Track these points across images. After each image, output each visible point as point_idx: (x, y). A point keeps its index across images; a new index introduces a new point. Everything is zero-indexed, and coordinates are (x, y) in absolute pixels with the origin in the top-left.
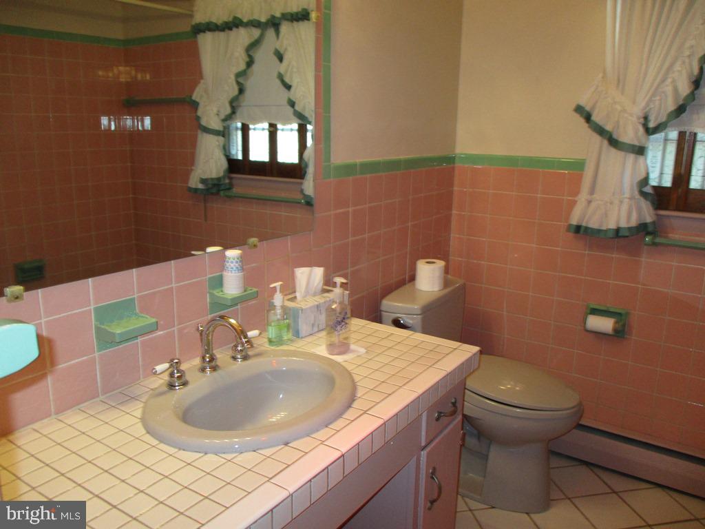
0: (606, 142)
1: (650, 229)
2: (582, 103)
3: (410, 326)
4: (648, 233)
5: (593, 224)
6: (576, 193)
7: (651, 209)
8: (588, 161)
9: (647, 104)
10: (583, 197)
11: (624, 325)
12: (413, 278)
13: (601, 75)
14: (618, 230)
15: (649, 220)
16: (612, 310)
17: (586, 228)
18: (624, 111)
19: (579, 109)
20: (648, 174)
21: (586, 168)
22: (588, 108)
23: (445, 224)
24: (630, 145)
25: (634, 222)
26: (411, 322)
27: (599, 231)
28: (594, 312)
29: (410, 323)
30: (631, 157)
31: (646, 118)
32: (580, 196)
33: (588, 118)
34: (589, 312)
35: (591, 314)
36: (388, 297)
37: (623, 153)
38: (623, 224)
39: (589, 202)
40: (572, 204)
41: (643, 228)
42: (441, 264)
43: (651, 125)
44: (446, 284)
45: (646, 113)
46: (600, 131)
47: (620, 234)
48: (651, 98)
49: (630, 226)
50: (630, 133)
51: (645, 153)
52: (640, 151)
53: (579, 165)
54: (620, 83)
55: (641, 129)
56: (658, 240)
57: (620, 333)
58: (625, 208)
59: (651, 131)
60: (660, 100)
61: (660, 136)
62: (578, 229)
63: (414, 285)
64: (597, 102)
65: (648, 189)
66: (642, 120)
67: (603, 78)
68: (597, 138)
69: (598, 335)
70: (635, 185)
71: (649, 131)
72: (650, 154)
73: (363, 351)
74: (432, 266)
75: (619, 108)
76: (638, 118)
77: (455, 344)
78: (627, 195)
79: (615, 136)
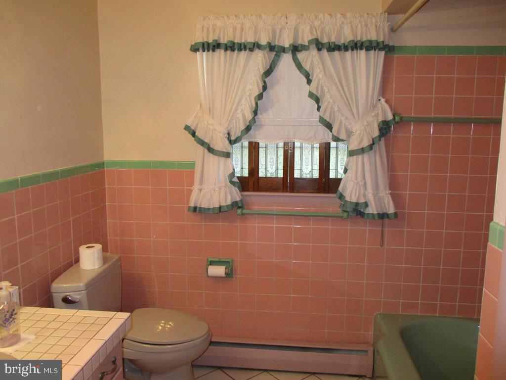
0: (206, 151)
1: (240, 205)
2: (189, 124)
3: (77, 300)
4: (239, 207)
5: (204, 205)
6: (192, 183)
7: (238, 191)
8: (196, 163)
9: (229, 125)
10: (196, 187)
11: (232, 269)
12: (77, 260)
13: (199, 106)
14: (220, 207)
15: (238, 199)
16: (222, 260)
17: (200, 208)
18: (216, 130)
19: (187, 128)
20: (234, 170)
21: (196, 168)
22: (193, 128)
23: (101, 212)
24: (221, 151)
25: (229, 202)
26: (78, 297)
27: (209, 209)
28: (212, 263)
29: (77, 299)
30: (223, 159)
31: (229, 134)
32: (194, 187)
33: (193, 134)
34: (209, 263)
35: (210, 265)
36: (57, 280)
37: (218, 157)
38: (223, 204)
39: (201, 190)
40: (190, 192)
41: (235, 205)
42: (98, 247)
43: (233, 138)
44: (105, 260)
45: (228, 131)
46: (202, 143)
47: (222, 210)
48: (230, 121)
49: (227, 204)
50: (220, 144)
51: (231, 156)
52: (228, 155)
53: (192, 165)
54: (211, 111)
55: (227, 142)
56: (245, 211)
57: (229, 275)
58: (223, 192)
59: (233, 142)
60: (236, 122)
61: (238, 145)
62: (195, 209)
63: (79, 265)
64: (198, 123)
65: (235, 180)
66: (226, 135)
67: (200, 107)
68: (201, 148)
69: (217, 278)
70: (227, 177)
71: (232, 142)
72: (234, 156)
73: (33, 337)
74: (91, 250)
75: (212, 127)
76: (224, 134)
77: (111, 314)
78: (224, 184)
79: (211, 146)
